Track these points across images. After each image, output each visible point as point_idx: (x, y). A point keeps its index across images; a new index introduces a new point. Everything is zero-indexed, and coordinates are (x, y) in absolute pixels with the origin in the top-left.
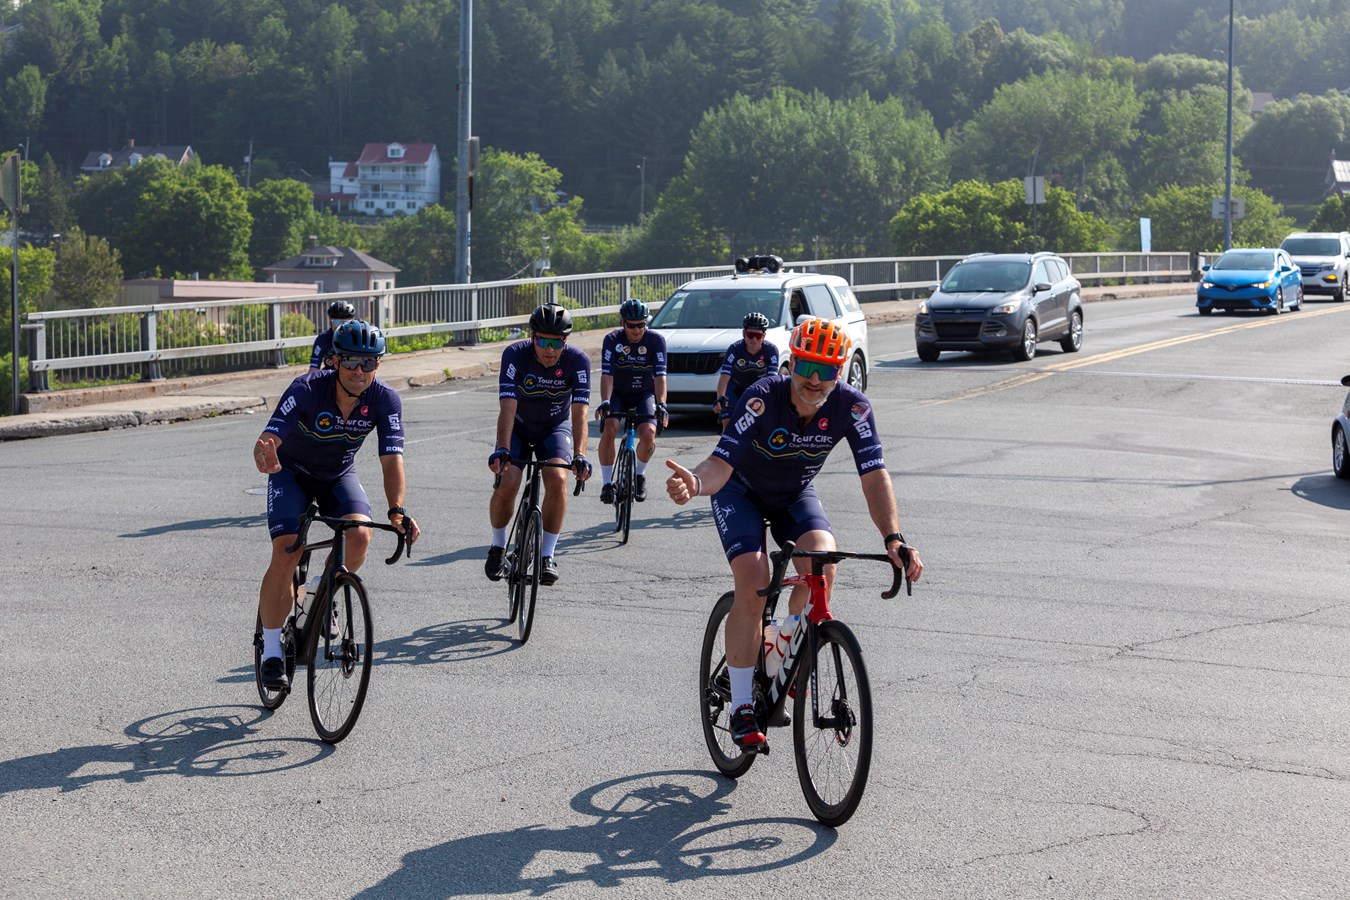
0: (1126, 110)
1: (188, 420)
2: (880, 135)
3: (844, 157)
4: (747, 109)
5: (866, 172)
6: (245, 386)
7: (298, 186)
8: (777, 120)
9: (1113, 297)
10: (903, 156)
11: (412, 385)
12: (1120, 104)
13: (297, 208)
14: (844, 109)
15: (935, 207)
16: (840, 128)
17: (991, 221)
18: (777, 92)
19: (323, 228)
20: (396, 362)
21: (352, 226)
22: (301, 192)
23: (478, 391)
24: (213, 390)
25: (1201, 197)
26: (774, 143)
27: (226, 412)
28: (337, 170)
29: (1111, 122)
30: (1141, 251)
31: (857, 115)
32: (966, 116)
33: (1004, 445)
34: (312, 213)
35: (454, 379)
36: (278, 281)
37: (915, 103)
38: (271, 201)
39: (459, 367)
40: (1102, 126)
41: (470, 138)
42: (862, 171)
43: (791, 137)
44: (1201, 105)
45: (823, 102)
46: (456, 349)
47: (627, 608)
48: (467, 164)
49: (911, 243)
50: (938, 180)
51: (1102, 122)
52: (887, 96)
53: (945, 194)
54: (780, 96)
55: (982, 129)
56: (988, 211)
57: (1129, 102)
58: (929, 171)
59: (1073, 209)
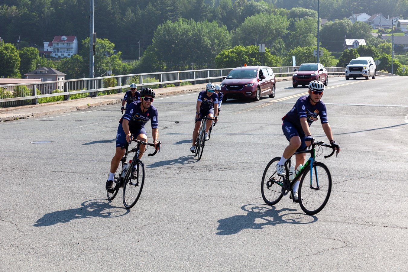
0: (284, 24)
1: (9, 121)
2: (211, 32)
3: (200, 39)
4: (171, 25)
5: (207, 43)
6: (26, 110)
7: (34, 49)
8: (180, 28)
9: (286, 80)
10: (218, 39)
11: (78, 109)
12: (283, 22)
13: (34, 56)
14: (200, 25)
15: (228, 54)
16: (199, 30)
19: (42, 62)
20: (72, 102)
21: (51, 61)
22: (35, 51)
23: (98, 110)
24: (16, 111)
25: (307, 50)
26: (179, 35)
27: (21, 118)
28: (46, 44)
29: (280, 28)
30: (293, 66)
31: (204, 26)
32: (237, 26)
33: (263, 125)
34: (38, 57)
35: (90, 107)
36: (28, 78)
37: (221, 23)
38: (26, 54)
39: (92, 103)
40: (277, 29)
41: (93, 33)
43: (184, 33)
44: (307, 23)
45: (194, 23)
46: (90, 98)
47: (160, 178)
48: (93, 41)
49: (221, 65)
50: (229, 46)
52: (213, 21)
53: (231, 50)
54: (181, 21)
55: (241, 30)
56: (244, 55)
57: (285, 22)
58: (226, 43)
59: (270, 54)
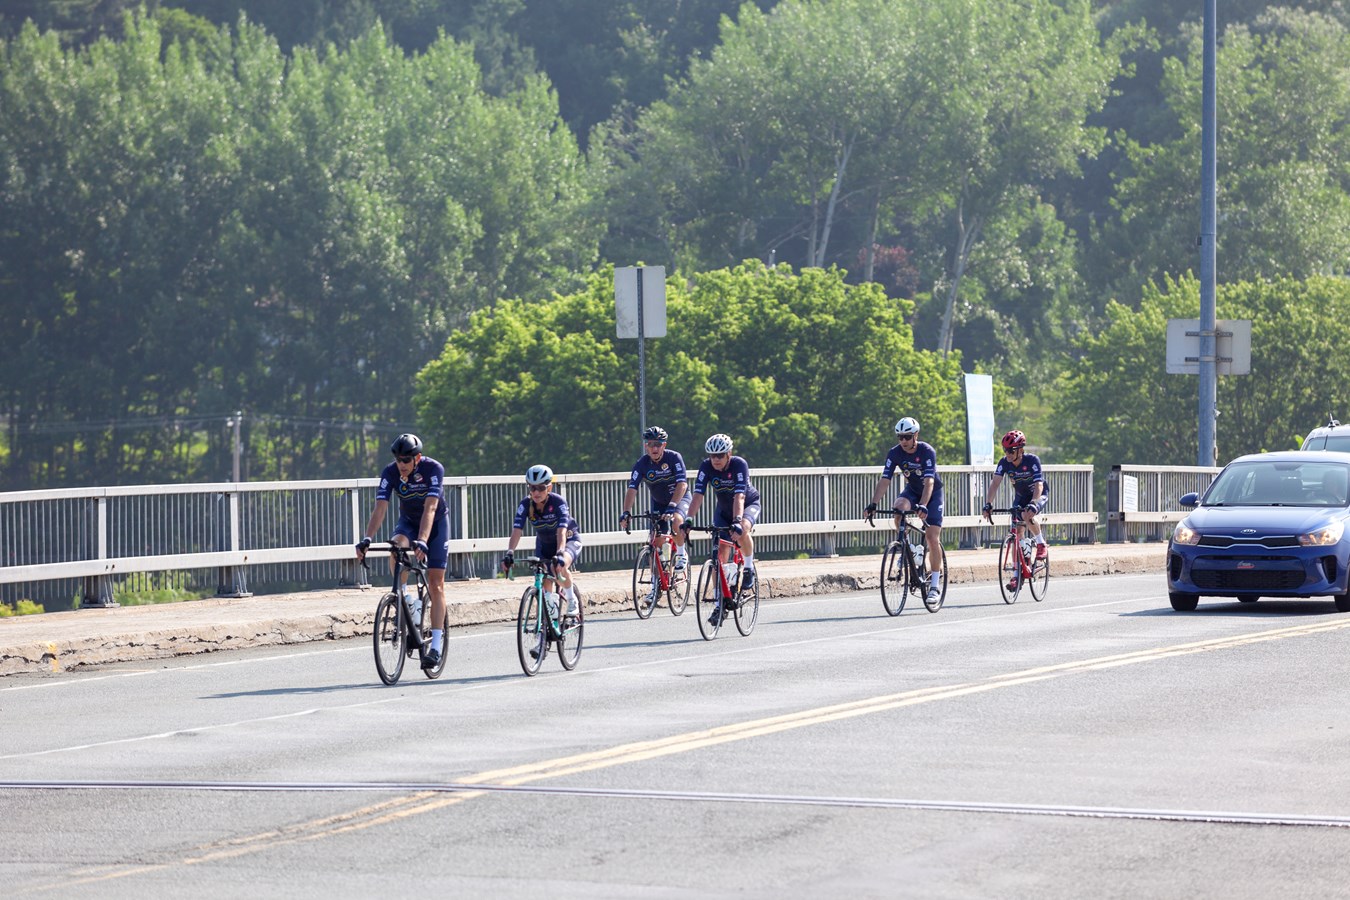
0: (1069, 75)
2: (416, 139)
3: (317, 199)
4: (54, 67)
5: (377, 241)
8: (136, 99)
10: (477, 198)
12: (1056, 60)
14: (319, 72)
15: (538, 336)
16: (307, 123)
17: (687, 374)
18: (136, 24)
25: (1257, 310)
26: (126, 159)
29: (1032, 108)
31: (351, 86)
32: (647, 91)
37: (516, 54)
40: (1008, 119)
42: (365, 237)
43: (175, 144)
44: (1268, 65)
45: (262, 52)
49: (474, 433)
50: (572, 260)
51: (1008, 107)
52: (437, 36)
53: (563, 303)
54: (144, 33)
55: (688, 126)
56: (674, 349)
57: (1080, 56)
58: (547, 237)
59: (906, 344)
